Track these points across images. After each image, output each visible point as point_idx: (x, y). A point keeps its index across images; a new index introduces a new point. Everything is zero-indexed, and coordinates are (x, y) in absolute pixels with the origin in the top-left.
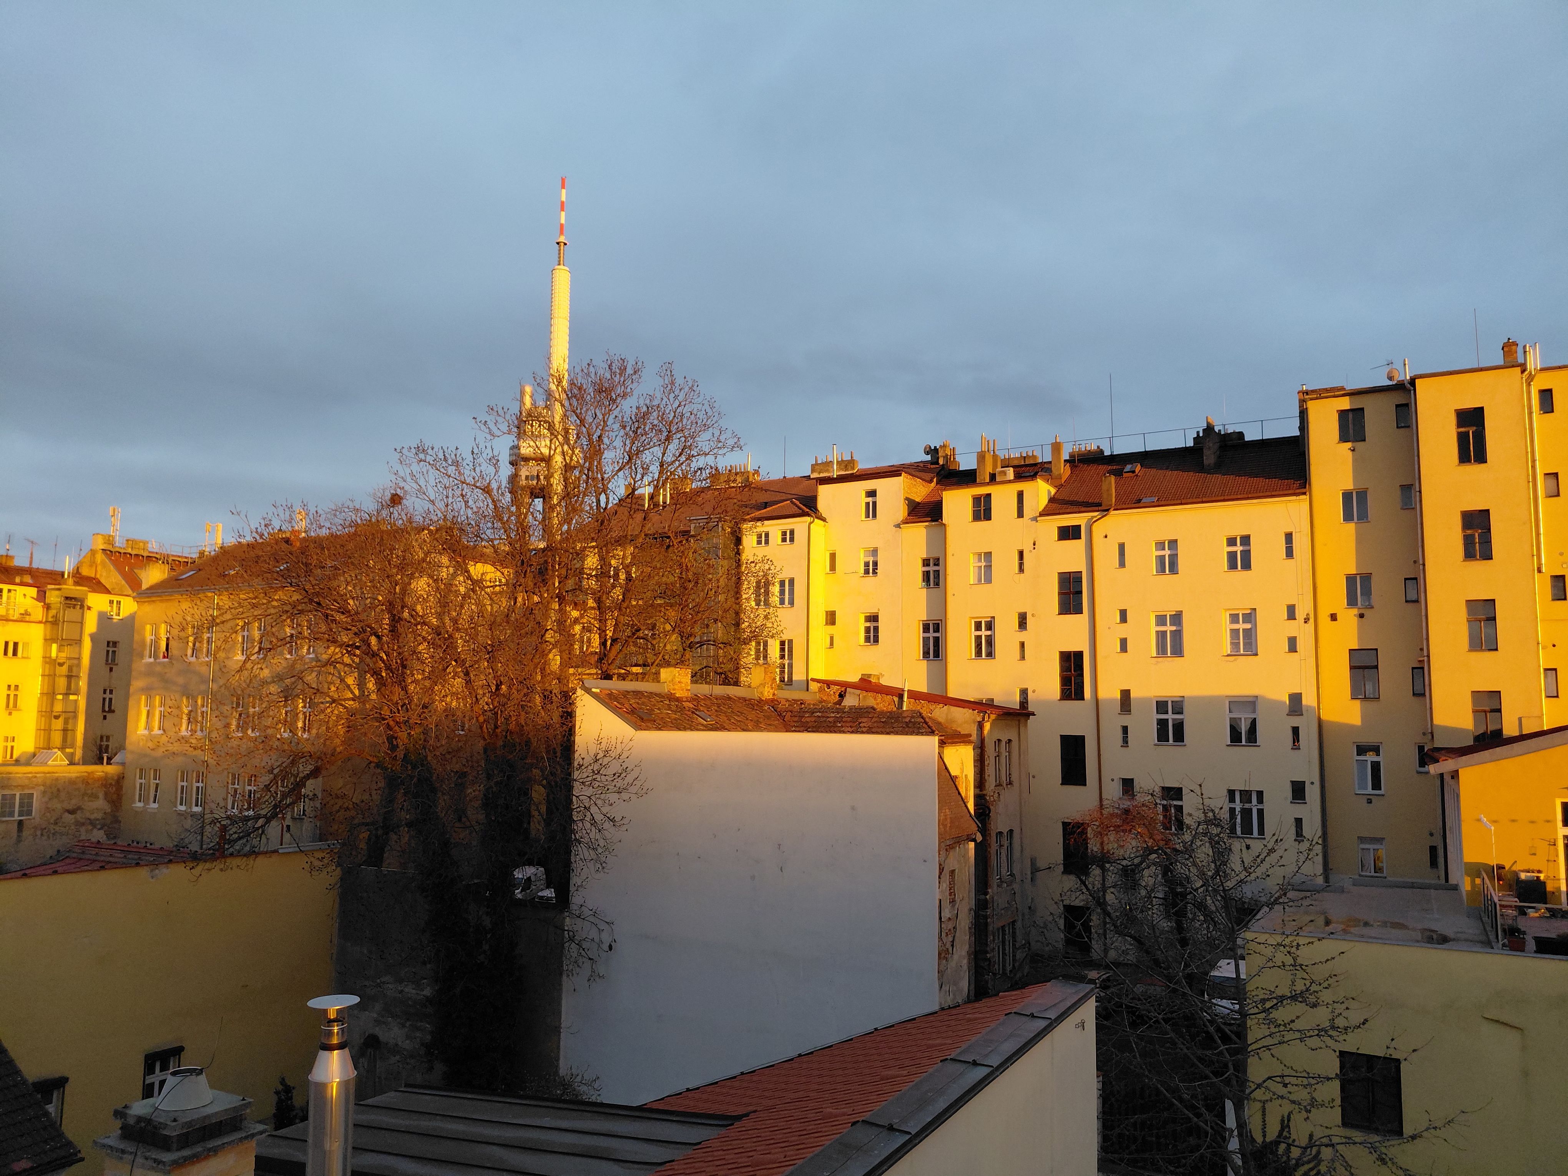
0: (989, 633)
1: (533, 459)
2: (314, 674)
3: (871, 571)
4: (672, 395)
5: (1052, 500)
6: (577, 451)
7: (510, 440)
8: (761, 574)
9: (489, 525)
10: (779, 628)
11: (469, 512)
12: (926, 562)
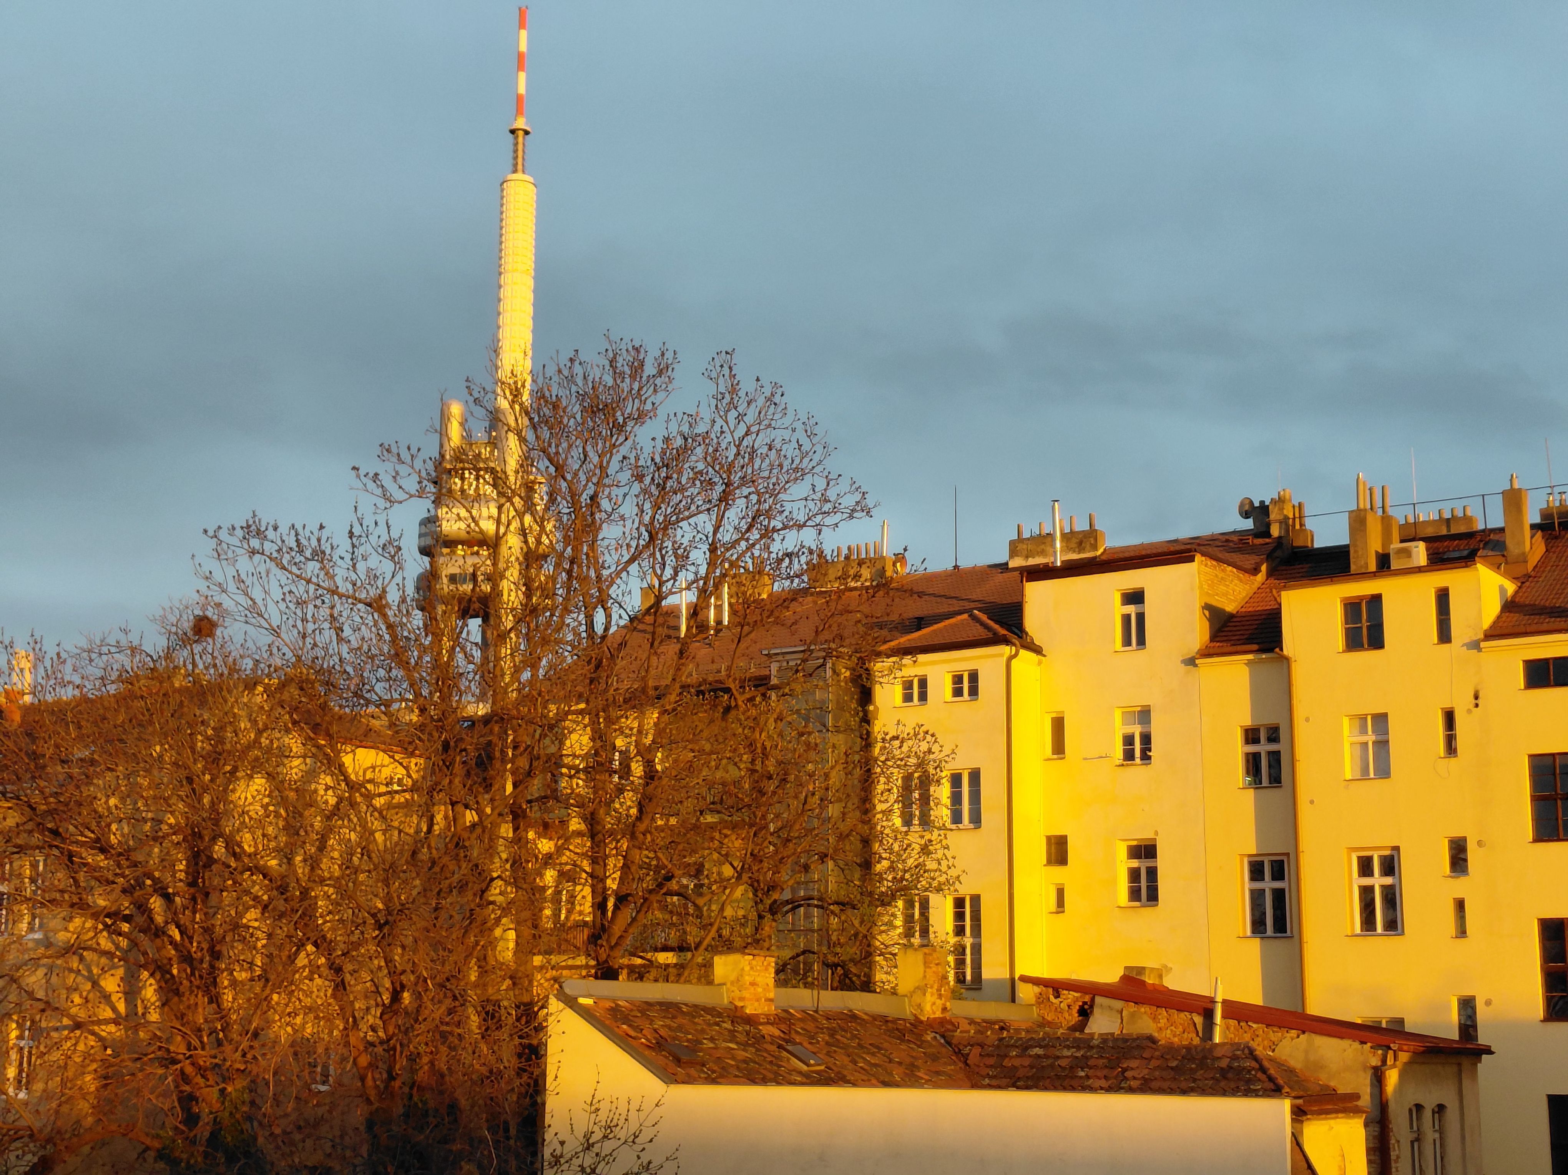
0: (1388, 881)
1: (463, 543)
2: (41, 972)
3: (1138, 753)
4: (733, 414)
5: (1509, 606)
6: (549, 527)
7: (422, 508)
8: (913, 761)
9: (382, 673)
10: (953, 873)
11: (345, 649)
12: (1251, 736)
